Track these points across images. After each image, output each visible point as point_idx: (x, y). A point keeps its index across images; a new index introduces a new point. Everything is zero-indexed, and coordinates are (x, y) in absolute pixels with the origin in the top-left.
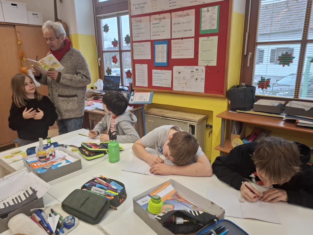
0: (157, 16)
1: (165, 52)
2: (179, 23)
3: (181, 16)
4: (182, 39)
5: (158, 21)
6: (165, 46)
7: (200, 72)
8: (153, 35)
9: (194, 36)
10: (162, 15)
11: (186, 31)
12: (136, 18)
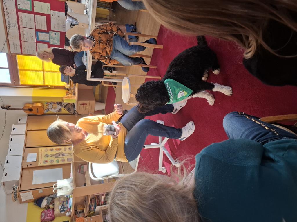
0: (22, 36)
1: (43, 34)
2: (26, 22)
3: (22, 21)
4: (35, 22)
5: (25, 36)
6: (39, 33)
7: (54, 14)
8: (33, 41)
9: (33, 15)
10: (21, 33)
11: (30, 19)
12: (23, 50)
